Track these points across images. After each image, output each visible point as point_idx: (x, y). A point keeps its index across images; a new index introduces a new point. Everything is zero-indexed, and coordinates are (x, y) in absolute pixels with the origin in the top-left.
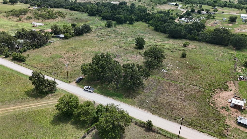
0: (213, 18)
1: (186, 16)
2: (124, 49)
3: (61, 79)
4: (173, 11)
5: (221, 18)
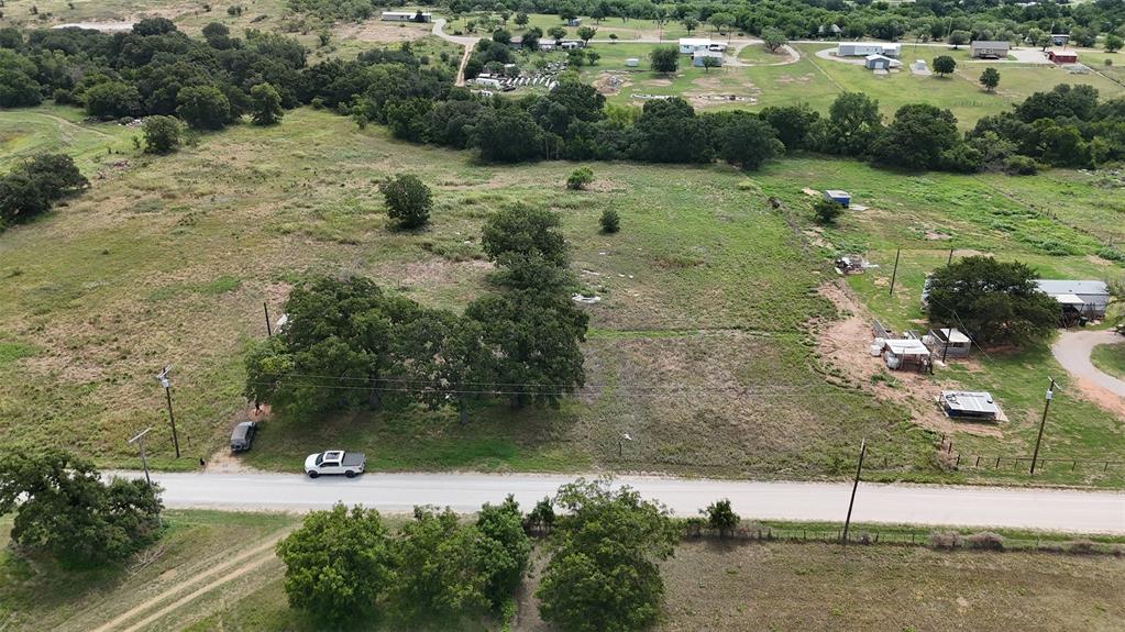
0: (592, 64)
2: (341, 242)
3: (132, 464)
4: (422, 48)
5: (619, 62)
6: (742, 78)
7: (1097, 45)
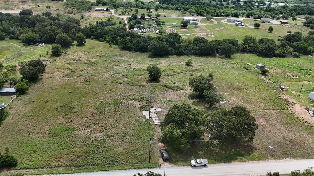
0: (163, 25)
1: (137, 25)
2: (140, 86)
5: (170, 24)
6: (206, 29)
7: (289, 19)
